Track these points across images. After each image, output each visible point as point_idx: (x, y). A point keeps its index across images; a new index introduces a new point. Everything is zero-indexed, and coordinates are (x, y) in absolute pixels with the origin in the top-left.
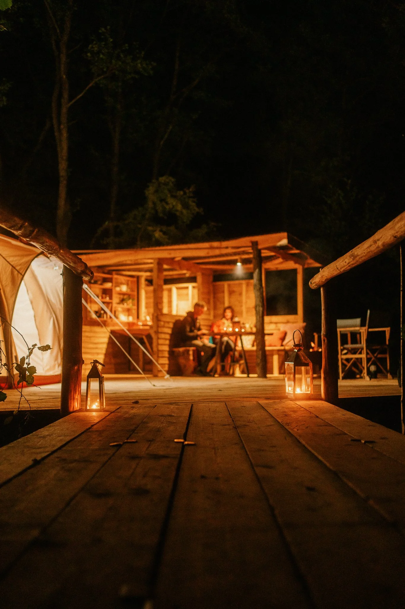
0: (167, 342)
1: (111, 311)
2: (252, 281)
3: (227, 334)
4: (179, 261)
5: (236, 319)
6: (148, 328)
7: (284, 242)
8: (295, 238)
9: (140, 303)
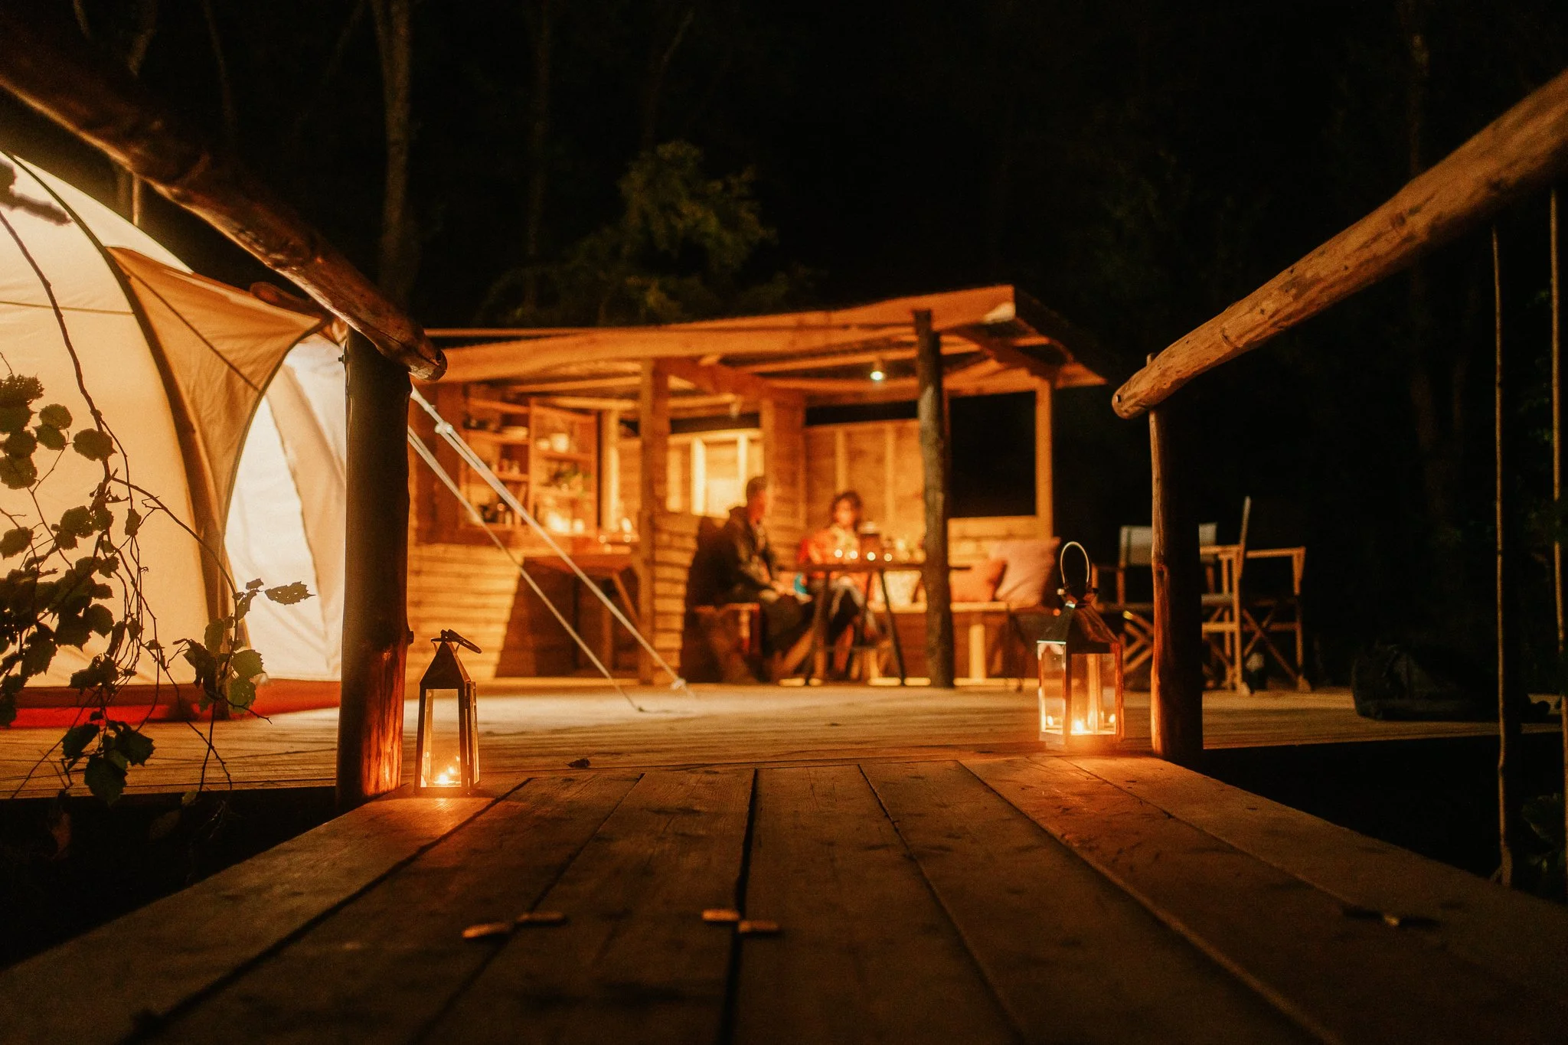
0: (681, 590)
1: (525, 505)
2: (912, 424)
3: (844, 568)
4: (710, 368)
5: (870, 527)
6: (625, 550)
7: (1005, 311)
8: (1036, 302)
9: (605, 484)
